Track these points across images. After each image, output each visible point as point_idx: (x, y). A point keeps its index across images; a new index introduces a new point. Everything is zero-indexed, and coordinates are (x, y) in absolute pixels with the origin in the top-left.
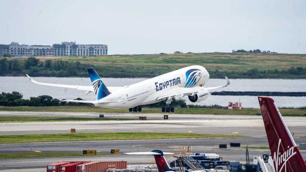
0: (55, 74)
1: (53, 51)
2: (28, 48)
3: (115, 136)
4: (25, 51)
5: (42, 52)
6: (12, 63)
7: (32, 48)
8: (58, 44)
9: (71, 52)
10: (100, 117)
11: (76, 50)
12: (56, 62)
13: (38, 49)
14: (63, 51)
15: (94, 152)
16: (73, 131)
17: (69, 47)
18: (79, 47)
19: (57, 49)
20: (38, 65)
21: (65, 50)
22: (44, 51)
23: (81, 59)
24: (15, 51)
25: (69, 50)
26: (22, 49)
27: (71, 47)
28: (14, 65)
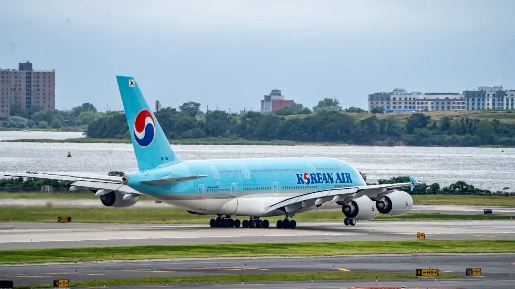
0: (457, 141)
1: (463, 103)
2: (422, 97)
3: (493, 245)
4: (416, 102)
5: (446, 105)
6: (386, 123)
7: (427, 97)
8: (472, 90)
9: (494, 104)
10: (485, 213)
11: (502, 100)
12: (459, 121)
13: (437, 99)
14: (481, 102)
15: (436, 273)
16: (421, 237)
17: (491, 96)
18: (509, 94)
19: (471, 99)
20: (428, 126)
21: (483, 100)
22: (448, 103)
23: (502, 115)
24: (400, 103)
25: (491, 100)
26: (410, 99)
27: (494, 95)
28: (389, 127)
